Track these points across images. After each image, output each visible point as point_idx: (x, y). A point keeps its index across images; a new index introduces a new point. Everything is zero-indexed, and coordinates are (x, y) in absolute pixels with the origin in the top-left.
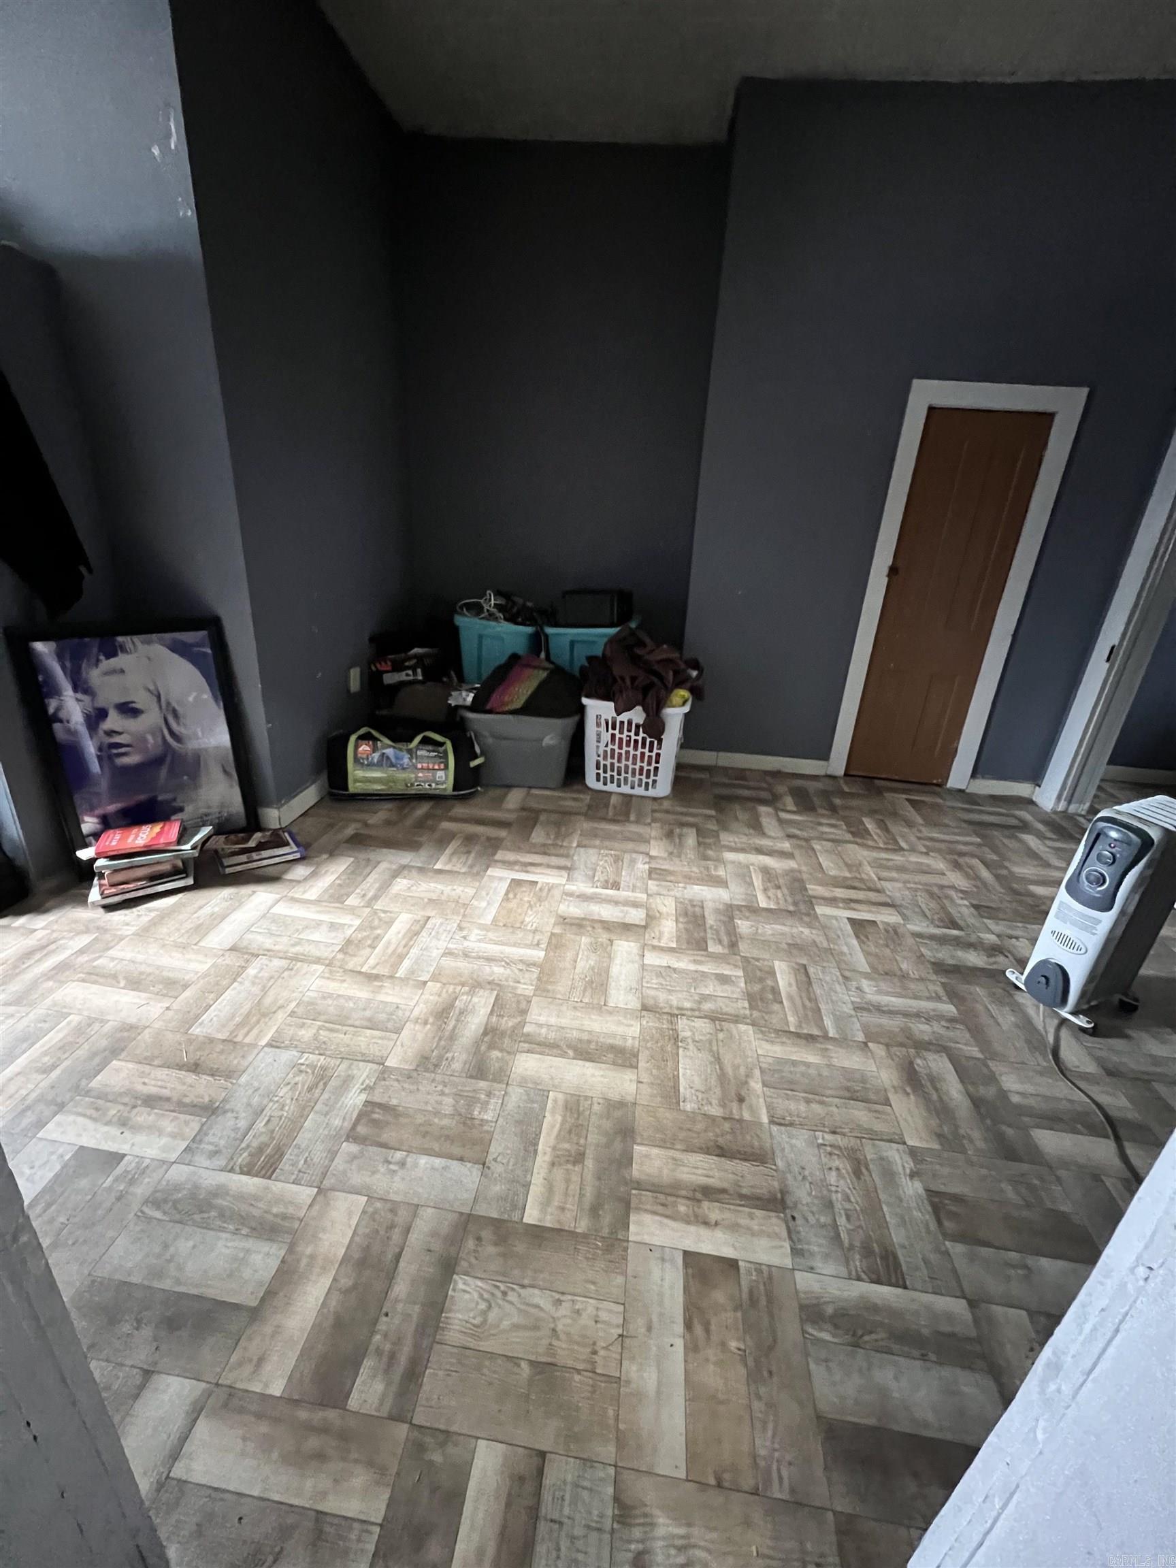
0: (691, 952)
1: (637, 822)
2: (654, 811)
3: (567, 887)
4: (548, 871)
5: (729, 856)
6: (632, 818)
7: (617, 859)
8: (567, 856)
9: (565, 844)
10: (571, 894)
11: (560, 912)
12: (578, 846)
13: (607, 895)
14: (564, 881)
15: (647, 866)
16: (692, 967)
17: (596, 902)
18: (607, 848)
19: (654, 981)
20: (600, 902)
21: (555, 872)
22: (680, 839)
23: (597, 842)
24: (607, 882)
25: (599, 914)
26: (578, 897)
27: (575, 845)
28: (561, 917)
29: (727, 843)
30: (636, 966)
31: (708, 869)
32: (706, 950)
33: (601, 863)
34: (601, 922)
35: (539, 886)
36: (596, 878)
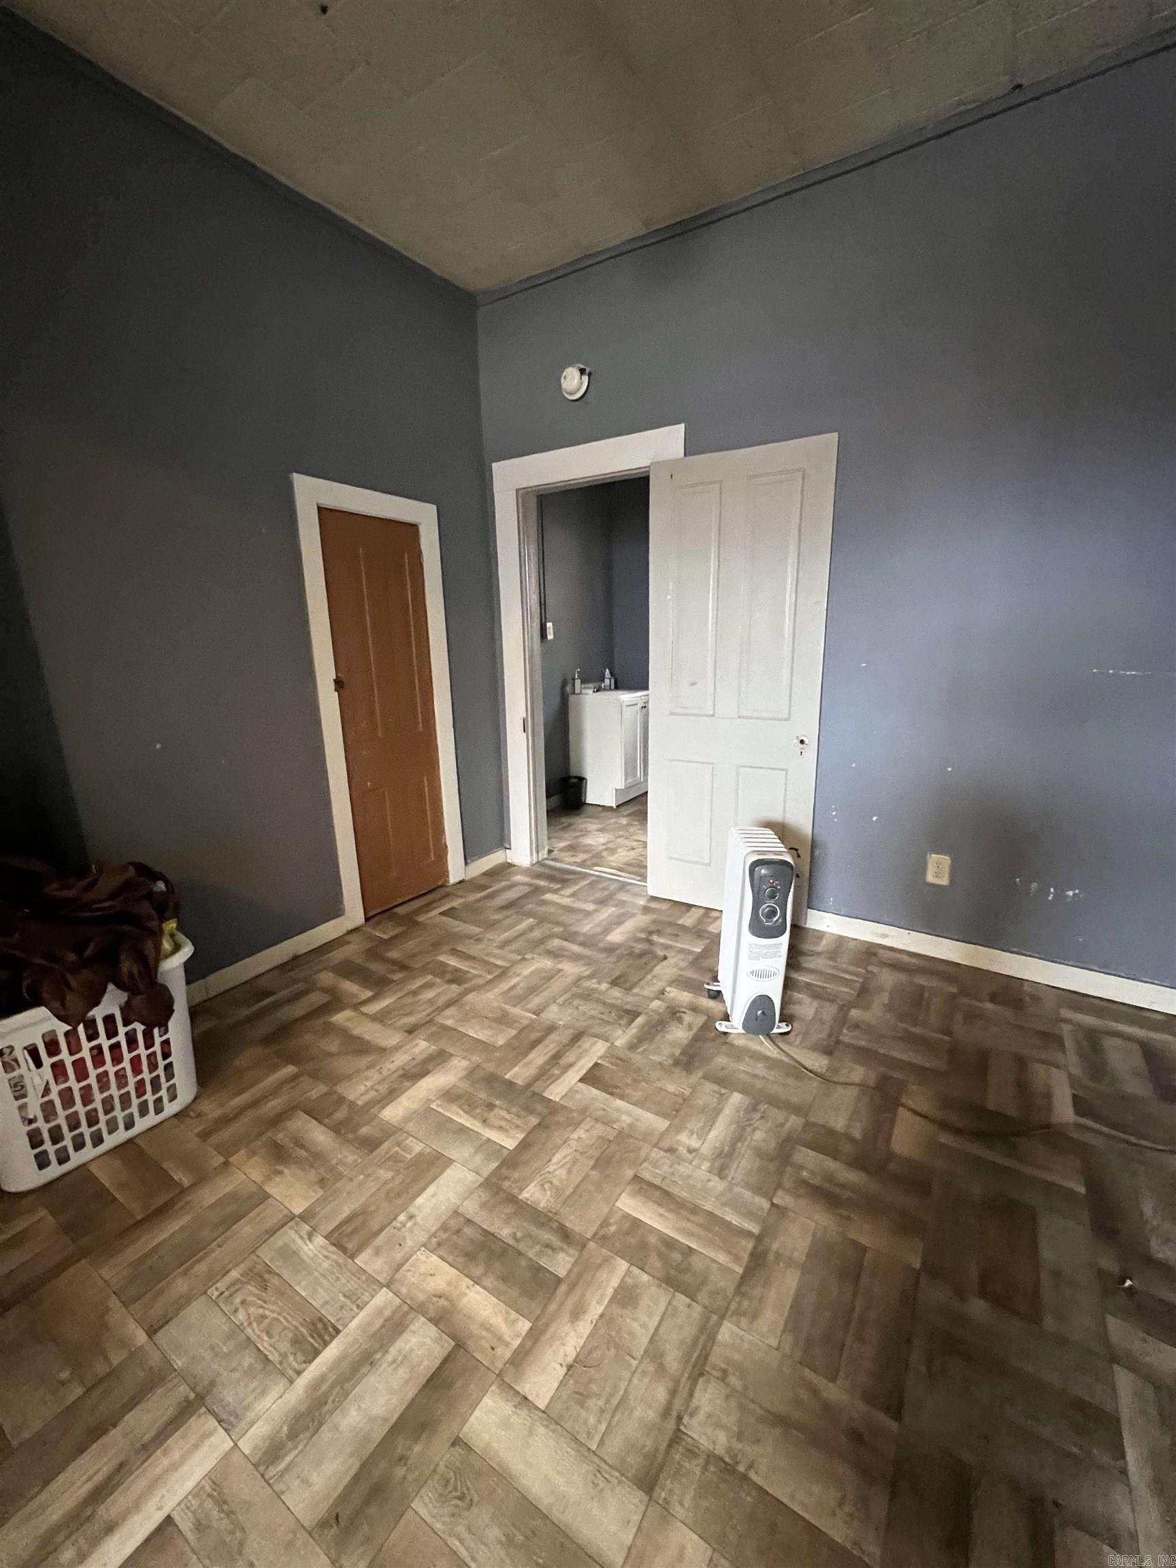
0: (553, 1307)
1: (202, 1178)
2: (205, 1135)
3: (246, 1446)
4: (159, 1461)
5: (392, 1113)
6: (181, 1177)
7: (261, 1277)
8: (157, 1379)
9: (116, 1358)
10: (273, 1452)
11: (308, 1520)
12: (152, 1331)
13: (335, 1364)
14: (220, 1441)
15: (319, 1240)
16: (585, 1327)
17: (338, 1405)
18: (212, 1278)
19: (592, 1420)
20: (346, 1394)
21: (176, 1445)
22: (302, 1147)
23: (181, 1285)
24: (297, 1341)
25: (372, 1420)
26: (293, 1435)
27: (141, 1337)
28: (323, 1524)
29: (366, 1098)
30: (541, 1430)
31: (395, 1158)
32: (559, 1281)
33: (241, 1316)
34: (396, 1429)
35: (185, 1523)
36: (274, 1357)
